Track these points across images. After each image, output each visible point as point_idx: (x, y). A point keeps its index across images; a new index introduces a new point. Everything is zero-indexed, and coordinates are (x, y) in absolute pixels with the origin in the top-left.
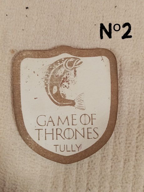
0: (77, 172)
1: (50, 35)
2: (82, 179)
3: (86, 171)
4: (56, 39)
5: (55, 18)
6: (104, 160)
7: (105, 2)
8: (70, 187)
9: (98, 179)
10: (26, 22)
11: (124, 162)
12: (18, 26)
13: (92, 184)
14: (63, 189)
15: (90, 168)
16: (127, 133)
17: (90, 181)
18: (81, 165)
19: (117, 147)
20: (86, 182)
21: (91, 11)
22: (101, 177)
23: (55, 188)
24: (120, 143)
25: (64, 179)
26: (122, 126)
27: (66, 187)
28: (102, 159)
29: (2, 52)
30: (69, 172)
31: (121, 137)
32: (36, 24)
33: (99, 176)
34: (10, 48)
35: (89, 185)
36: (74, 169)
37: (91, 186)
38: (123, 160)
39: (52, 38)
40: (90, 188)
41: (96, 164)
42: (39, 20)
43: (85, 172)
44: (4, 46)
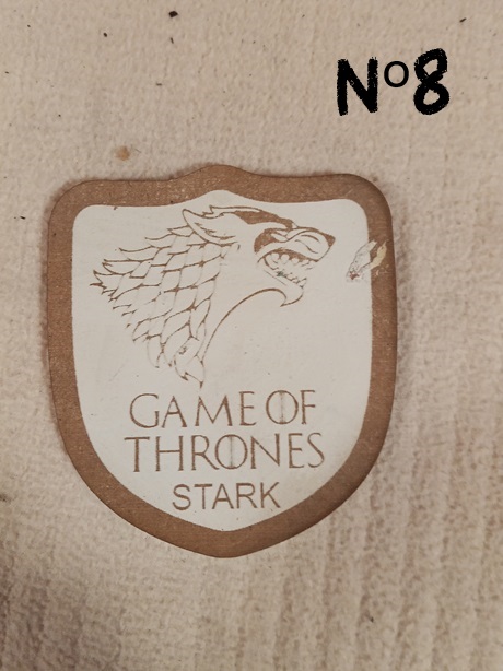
0: (332, 559)
1: (249, 106)
2: (348, 582)
3: (359, 553)
4: (268, 118)
5: (265, 50)
6: (419, 518)
7: (427, 5)
8: (307, 610)
9: (401, 582)
10: (168, 59)
11: (487, 529)
12: (144, 71)
13: (380, 600)
14: (282, 614)
15: (374, 544)
16: (497, 432)
17: (373, 587)
18: (343, 532)
19: (461, 479)
20: (360, 592)
21: (383, 32)
22: (409, 576)
23: (257, 609)
24: (474, 466)
25: (287, 583)
26: (481, 410)
27: (293, 609)
28: (413, 515)
29: (89, 157)
30: (304, 556)
31: (477, 443)
32: (201, 68)
33: (403, 573)
34: (115, 140)
35: (371, 601)
36: (320, 548)
37: (375, 604)
38: (482, 523)
39: (254, 114)
40: (373, 613)
41: (394, 533)
42: (212, 55)
43: (357, 556)
44: (95, 136)
